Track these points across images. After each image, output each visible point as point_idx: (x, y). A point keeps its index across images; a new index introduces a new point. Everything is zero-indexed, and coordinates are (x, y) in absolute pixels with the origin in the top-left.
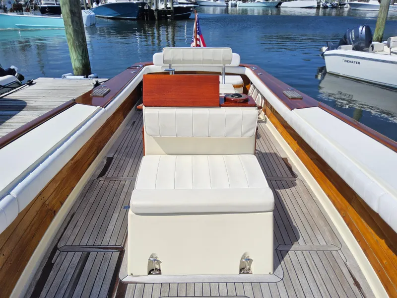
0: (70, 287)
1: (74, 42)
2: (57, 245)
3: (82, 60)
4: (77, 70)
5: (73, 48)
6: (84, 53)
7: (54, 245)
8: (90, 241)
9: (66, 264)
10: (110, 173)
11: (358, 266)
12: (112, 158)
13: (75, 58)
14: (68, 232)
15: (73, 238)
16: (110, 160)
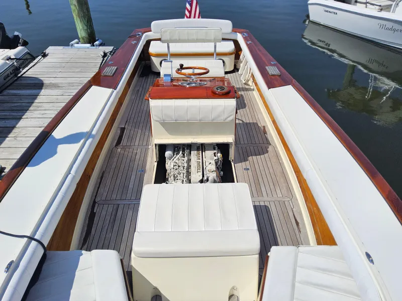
0: (110, 227)
1: (78, 13)
2: (95, 200)
3: (87, 30)
4: (83, 39)
5: (78, 18)
6: (89, 22)
7: (93, 200)
8: (118, 196)
9: (104, 213)
10: (124, 142)
11: (301, 211)
12: (124, 128)
13: (81, 28)
14: (101, 190)
15: (105, 194)
16: (123, 130)
